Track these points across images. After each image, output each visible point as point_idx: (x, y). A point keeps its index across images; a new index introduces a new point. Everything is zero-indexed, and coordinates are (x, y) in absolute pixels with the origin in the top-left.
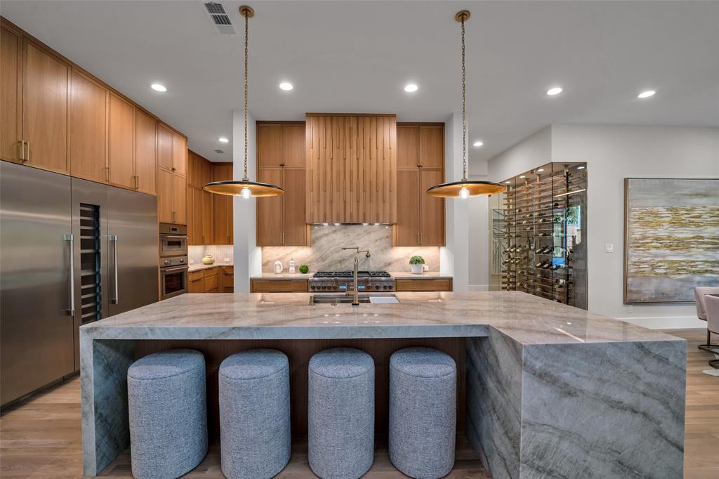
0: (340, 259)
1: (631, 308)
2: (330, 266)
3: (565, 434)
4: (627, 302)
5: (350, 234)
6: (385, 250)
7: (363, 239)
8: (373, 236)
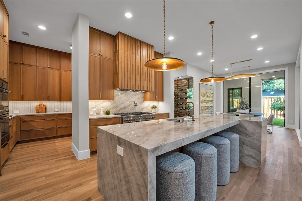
0: (124, 107)
2: (119, 111)
5: (128, 96)
6: (141, 103)
7: (133, 98)
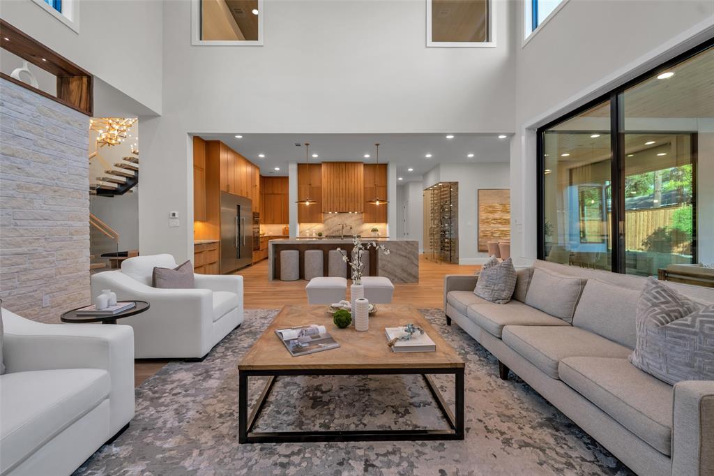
1: (482, 254)
2: (332, 233)
3: (389, 262)
4: (480, 251)
5: (342, 218)
6: (359, 225)
7: (349, 220)
8: (354, 218)
